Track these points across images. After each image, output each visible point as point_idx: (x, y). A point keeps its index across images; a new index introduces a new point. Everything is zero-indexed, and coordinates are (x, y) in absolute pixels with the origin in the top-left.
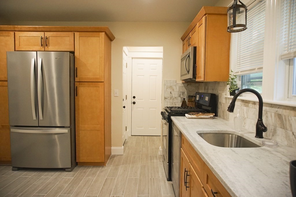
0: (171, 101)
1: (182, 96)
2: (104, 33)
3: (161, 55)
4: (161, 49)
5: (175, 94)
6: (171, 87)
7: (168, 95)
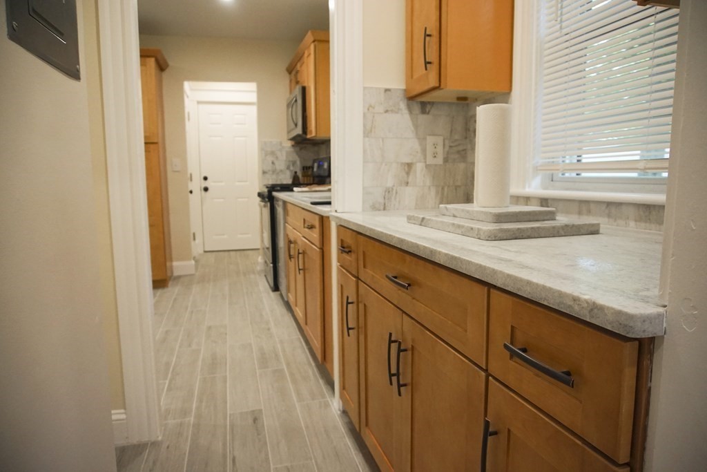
0: (274, 176)
1: (292, 168)
2: (153, 60)
3: (253, 97)
4: (252, 86)
5: (281, 165)
6: (273, 153)
7: (269, 167)
